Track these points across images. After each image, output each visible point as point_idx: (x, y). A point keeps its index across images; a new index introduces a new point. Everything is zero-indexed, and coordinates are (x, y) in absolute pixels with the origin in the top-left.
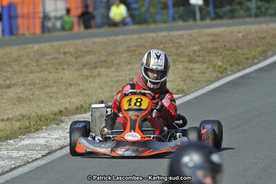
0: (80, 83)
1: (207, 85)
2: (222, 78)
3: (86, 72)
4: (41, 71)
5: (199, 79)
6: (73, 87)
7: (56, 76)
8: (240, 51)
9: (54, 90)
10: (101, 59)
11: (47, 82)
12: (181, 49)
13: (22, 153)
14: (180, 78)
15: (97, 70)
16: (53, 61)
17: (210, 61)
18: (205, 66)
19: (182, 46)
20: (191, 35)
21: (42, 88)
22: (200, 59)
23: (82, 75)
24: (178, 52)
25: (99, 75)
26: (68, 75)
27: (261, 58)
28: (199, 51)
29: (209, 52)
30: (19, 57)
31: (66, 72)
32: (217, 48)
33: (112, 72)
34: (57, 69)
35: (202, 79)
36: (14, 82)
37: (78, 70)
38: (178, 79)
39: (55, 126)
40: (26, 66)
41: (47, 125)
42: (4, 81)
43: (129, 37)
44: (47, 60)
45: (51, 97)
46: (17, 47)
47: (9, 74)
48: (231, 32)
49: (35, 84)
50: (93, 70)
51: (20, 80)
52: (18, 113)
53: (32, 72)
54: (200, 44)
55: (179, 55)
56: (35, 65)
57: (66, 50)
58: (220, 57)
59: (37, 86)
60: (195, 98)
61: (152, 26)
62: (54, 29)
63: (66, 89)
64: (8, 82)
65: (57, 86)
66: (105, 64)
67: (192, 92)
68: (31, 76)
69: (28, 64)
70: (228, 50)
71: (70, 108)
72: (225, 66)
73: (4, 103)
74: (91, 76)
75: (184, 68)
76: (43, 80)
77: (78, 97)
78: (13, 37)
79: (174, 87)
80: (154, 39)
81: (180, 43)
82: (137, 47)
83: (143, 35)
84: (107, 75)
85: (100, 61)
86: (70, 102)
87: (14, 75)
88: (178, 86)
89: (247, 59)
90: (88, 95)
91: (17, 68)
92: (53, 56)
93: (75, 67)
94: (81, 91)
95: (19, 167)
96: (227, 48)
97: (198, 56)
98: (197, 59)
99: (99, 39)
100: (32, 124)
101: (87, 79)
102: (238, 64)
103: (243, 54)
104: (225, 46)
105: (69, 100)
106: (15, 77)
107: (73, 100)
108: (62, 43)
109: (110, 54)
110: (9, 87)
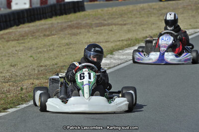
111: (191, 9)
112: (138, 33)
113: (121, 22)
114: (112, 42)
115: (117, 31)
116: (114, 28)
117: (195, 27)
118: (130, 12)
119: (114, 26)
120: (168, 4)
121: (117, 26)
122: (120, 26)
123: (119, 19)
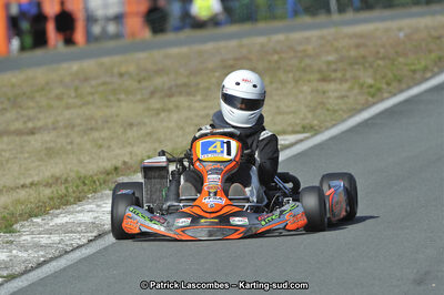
0: (146, 120)
1: (350, 117)
2: (374, 104)
3: (155, 103)
4: (84, 104)
5: (336, 108)
6: (135, 129)
7: (107, 112)
8: (401, 60)
9: (105, 134)
10: (179, 82)
11: (93, 122)
12: (307, 61)
13: (56, 238)
14: (307, 106)
15: (174, 100)
16: (101, 88)
17: (355, 78)
18: (346, 86)
19: (309, 56)
20: (322, 38)
21: (85, 132)
22: (339, 75)
23: (148, 109)
24: (303, 65)
25: (177, 107)
26: (126, 109)
27: (436, 70)
28: (335, 63)
29: (351, 64)
30: (47, 83)
31: (123, 104)
32: (364, 57)
33: (198, 102)
34: (109, 101)
35: (344, 107)
36: (40, 124)
37: (142, 101)
38: (303, 109)
39: (108, 192)
40: (59, 97)
41: (95, 192)
42: (25, 123)
43: (222, 44)
44: (92, 87)
45: (101, 147)
47: (31, 112)
48: (387, 30)
49: (73, 127)
50: (167, 100)
51: (50, 121)
52: (48, 174)
53: (68, 107)
54: (337, 50)
55: (304, 70)
56: (73, 95)
57: (123, 69)
58: (370, 71)
59: (77, 129)
60: (333, 139)
61: (261, 25)
62: (104, 36)
63: (125, 130)
64: (30, 125)
65: (109, 128)
66: (186, 89)
67: (327, 129)
68: (67, 114)
69: (63, 94)
70: (383, 58)
71: (131, 162)
72: (378, 85)
73: (25, 159)
74: (164, 110)
75: (312, 91)
76: (87, 120)
77: (144, 145)
78: (39, 53)
79: (298, 121)
80: (262, 45)
81: (305, 51)
82: (236, 59)
83: (246, 41)
84: (190, 106)
85: (177, 86)
86: (131, 153)
87: (40, 112)
88: (303, 119)
89: (414, 71)
90: (159, 140)
91: (44, 101)
92: (100, 81)
93: (139, 97)
94: (149, 134)
95: (51, 259)
96: (381, 55)
97: (335, 71)
98: (333, 75)
99: (174, 51)
100: (70, 190)
101: (158, 114)
102: (400, 81)
103: (406, 65)
104: (378, 53)
105: (129, 149)
106: (41, 116)
107: (135, 149)
108: (117, 58)
109: (193, 73)
110: (32, 132)
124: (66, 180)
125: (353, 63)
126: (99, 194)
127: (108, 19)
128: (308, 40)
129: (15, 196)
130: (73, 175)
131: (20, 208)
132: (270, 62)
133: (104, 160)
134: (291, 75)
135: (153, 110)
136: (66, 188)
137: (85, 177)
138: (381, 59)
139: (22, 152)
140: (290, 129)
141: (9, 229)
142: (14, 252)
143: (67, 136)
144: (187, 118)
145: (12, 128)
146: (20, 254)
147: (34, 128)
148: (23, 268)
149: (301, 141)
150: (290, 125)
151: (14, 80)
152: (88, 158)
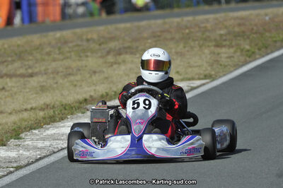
0: (104, 70)
1: (235, 70)
2: (250, 62)
3: (110, 58)
4: (64, 59)
5: (226, 64)
6: (97, 75)
7: (79, 64)
8: (267, 34)
9: (78, 77)
10: (125, 45)
11: (71, 70)
12: (207, 34)
13: (47, 143)
14: (207, 63)
15: (122, 57)
16: (76, 48)
17: (238, 45)
18: (232, 50)
19: (208, 31)
20: (217, 19)
21: (65, 76)
22: (228, 43)
23: (106, 62)
24: (204, 36)
25: (124, 61)
26: (92, 62)
28: (225, 35)
29: (235, 36)
30: (40, 45)
31: (90, 59)
32: (244, 32)
33: (138, 58)
35: (230, 63)
36: (36, 70)
37: (102, 57)
38: (205, 64)
39: (80, 114)
40: (49, 54)
41: (72, 114)
42: (26, 69)
43: (153, 22)
44: (69, 48)
45: (75, 86)
46: (38, 35)
47: (31, 63)
48: (258, 15)
49: (58, 73)
50: (118, 57)
51: (43, 68)
52: (42, 102)
53: (54, 60)
54: (226, 27)
55: (205, 40)
56: (57, 52)
57: (89, 37)
58: (248, 41)
59: (60, 74)
60: (224, 84)
61: (176, 10)
62: (75, 16)
63: (91, 76)
64: (30, 71)
65: (81, 74)
66: (130, 50)
67: (220, 77)
68: (54, 64)
69: (51, 51)
70: (256, 33)
71: (95, 96)
72: (253, 50)
73: (27, 92)
74: (115, 63)
75: (211, 53)
76: (66, 68)
77: (103, 85)
78: (33, 26)
79: (202, 72)
80: (178, 23)
81: (205, 27)
82: (162, 32)
83: (167, 20)
84: (132, 61)
85: (124, 48)
86: (95, 90)
87: (36, 63)
88: (205, 71)
89: (275, 42)
90: (112, 82)
91: (38, 56)
92: (74, 44)
93: (99, 54)
94: (106, 78)
95: (45, 157)
96: (254, 31)
97: (225, 40)
98: (224, 43)
99: (122, 26)
100: (56, 113)
101: (112, 66)
102: (266, 48)
103: (271, 37)
104: (253, 29)
105: (94, 88)
106: (37, 65)
107: (98, 88)
108: (84, 30)
109: (135, 40)
110: (31, 75)
111: (172, 39)
112: (66, 93)
113: (22, 71)
114: (10, 114)
115: (15, 89)
116: (10, 84)
117: (189, 76)
118: (38, 49)
119: (8, 80)
120: (117, 29)
121: (14, 79)
122: (22, 79)
123: (17, 64)
124: (53, 107)
125: (237, 35)
126: (75, 116)
127: (78, 5)
128: (207, 21)
129: (21, 116)
130: (57, 103)
131: (24, 124)
132: (183, 34)
133: (77, 94)
134: (197, 42)
135: (109, 63)
136: (54, 111)
137: (66, 105)
138: (254, 33)
139: (25, 88)
140: (197, 76)
141: (17, 137)
142: (21, 152)
143: (54, 78)
144: (130, 69)
145: (18, 73)
146: (24, 153)
147: (32, 73)
148: (26, 162)
149: (204, 84)
150: (197, 74)
151: (19, 42)
152: (67, 93)
